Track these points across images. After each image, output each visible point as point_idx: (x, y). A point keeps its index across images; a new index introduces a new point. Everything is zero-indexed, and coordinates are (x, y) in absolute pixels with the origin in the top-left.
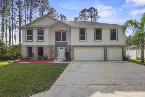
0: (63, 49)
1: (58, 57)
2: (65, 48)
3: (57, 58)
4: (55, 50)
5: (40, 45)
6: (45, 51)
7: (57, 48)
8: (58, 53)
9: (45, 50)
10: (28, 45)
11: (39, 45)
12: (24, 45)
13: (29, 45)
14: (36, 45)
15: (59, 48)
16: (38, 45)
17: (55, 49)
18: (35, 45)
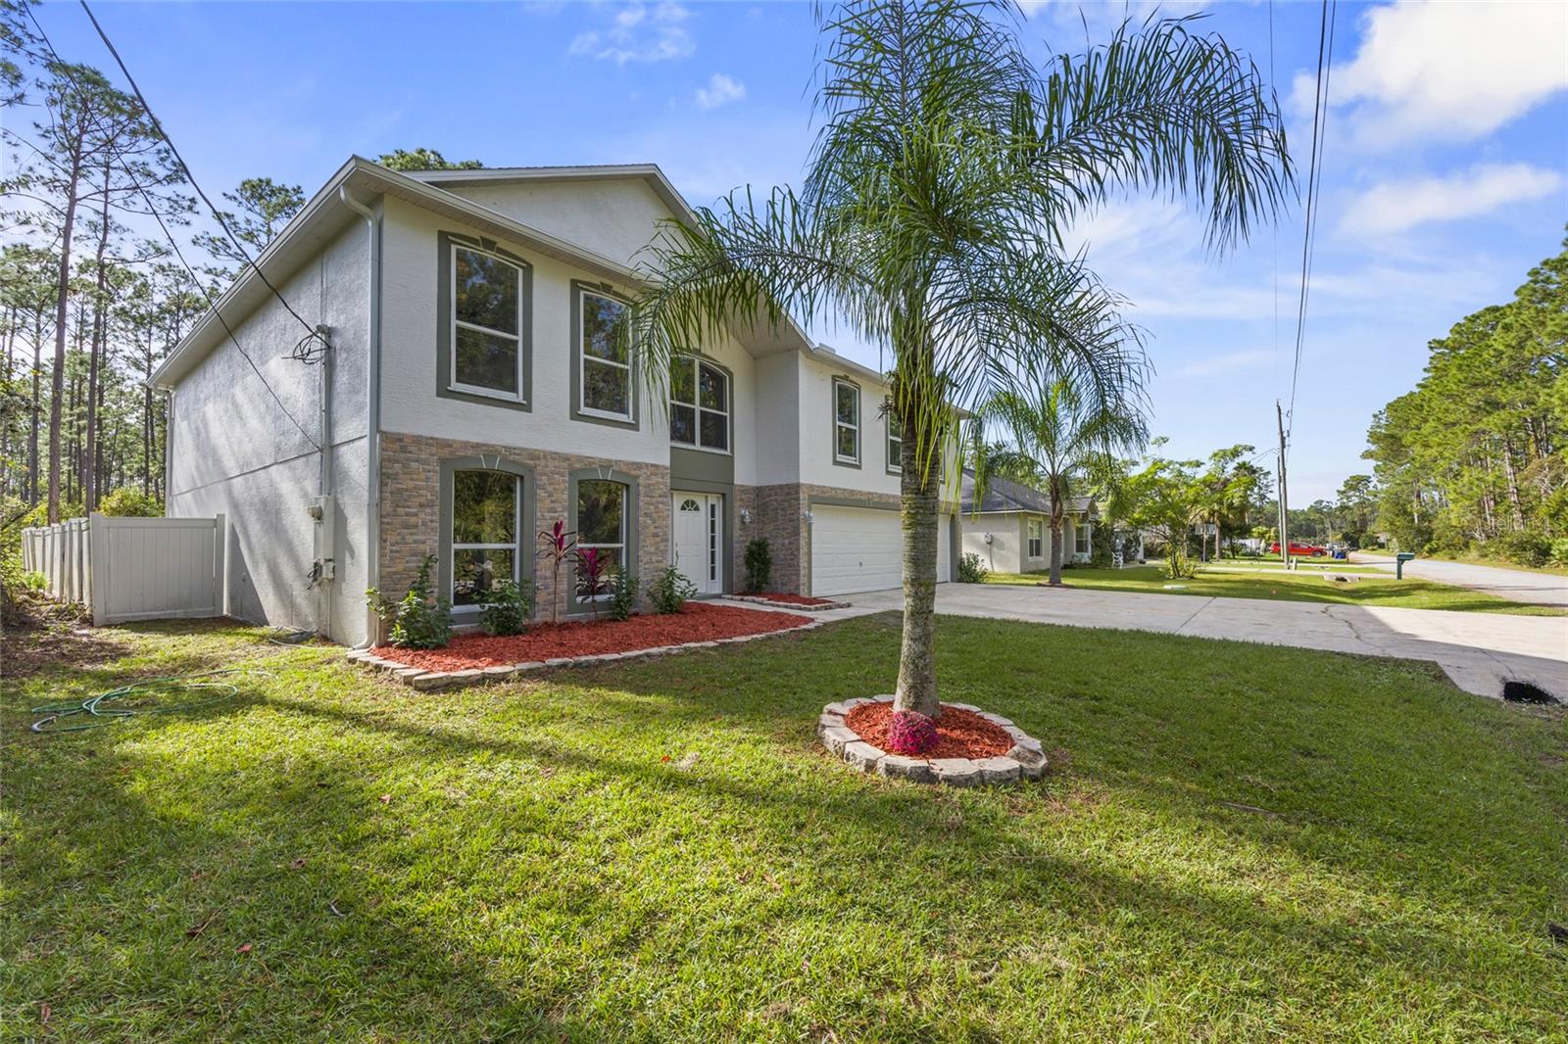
0: (696, 508)
2: (714, 508)
5: (607, 465)
6: (646, 527)
9: (646, 515)
10: (477, 446)
11: (589, 463)
12: (418, 440)
13: (491, 452)
14: (566, 458)
16: (580, 458)
18: (555, 456)
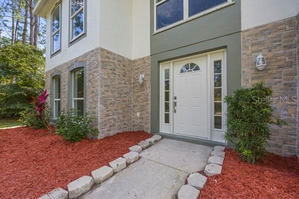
0: (197, 69)
1: (167, 121)
2: (217, 65)
3: (164, 128)
4: (148, 84)
7: (163, 68)
8: (167, 98)
9: (89, 81)
10: (54, 69)
11: (72, 63)
14: (67, 64)
15: (175, 69)
17: (148, 78)
